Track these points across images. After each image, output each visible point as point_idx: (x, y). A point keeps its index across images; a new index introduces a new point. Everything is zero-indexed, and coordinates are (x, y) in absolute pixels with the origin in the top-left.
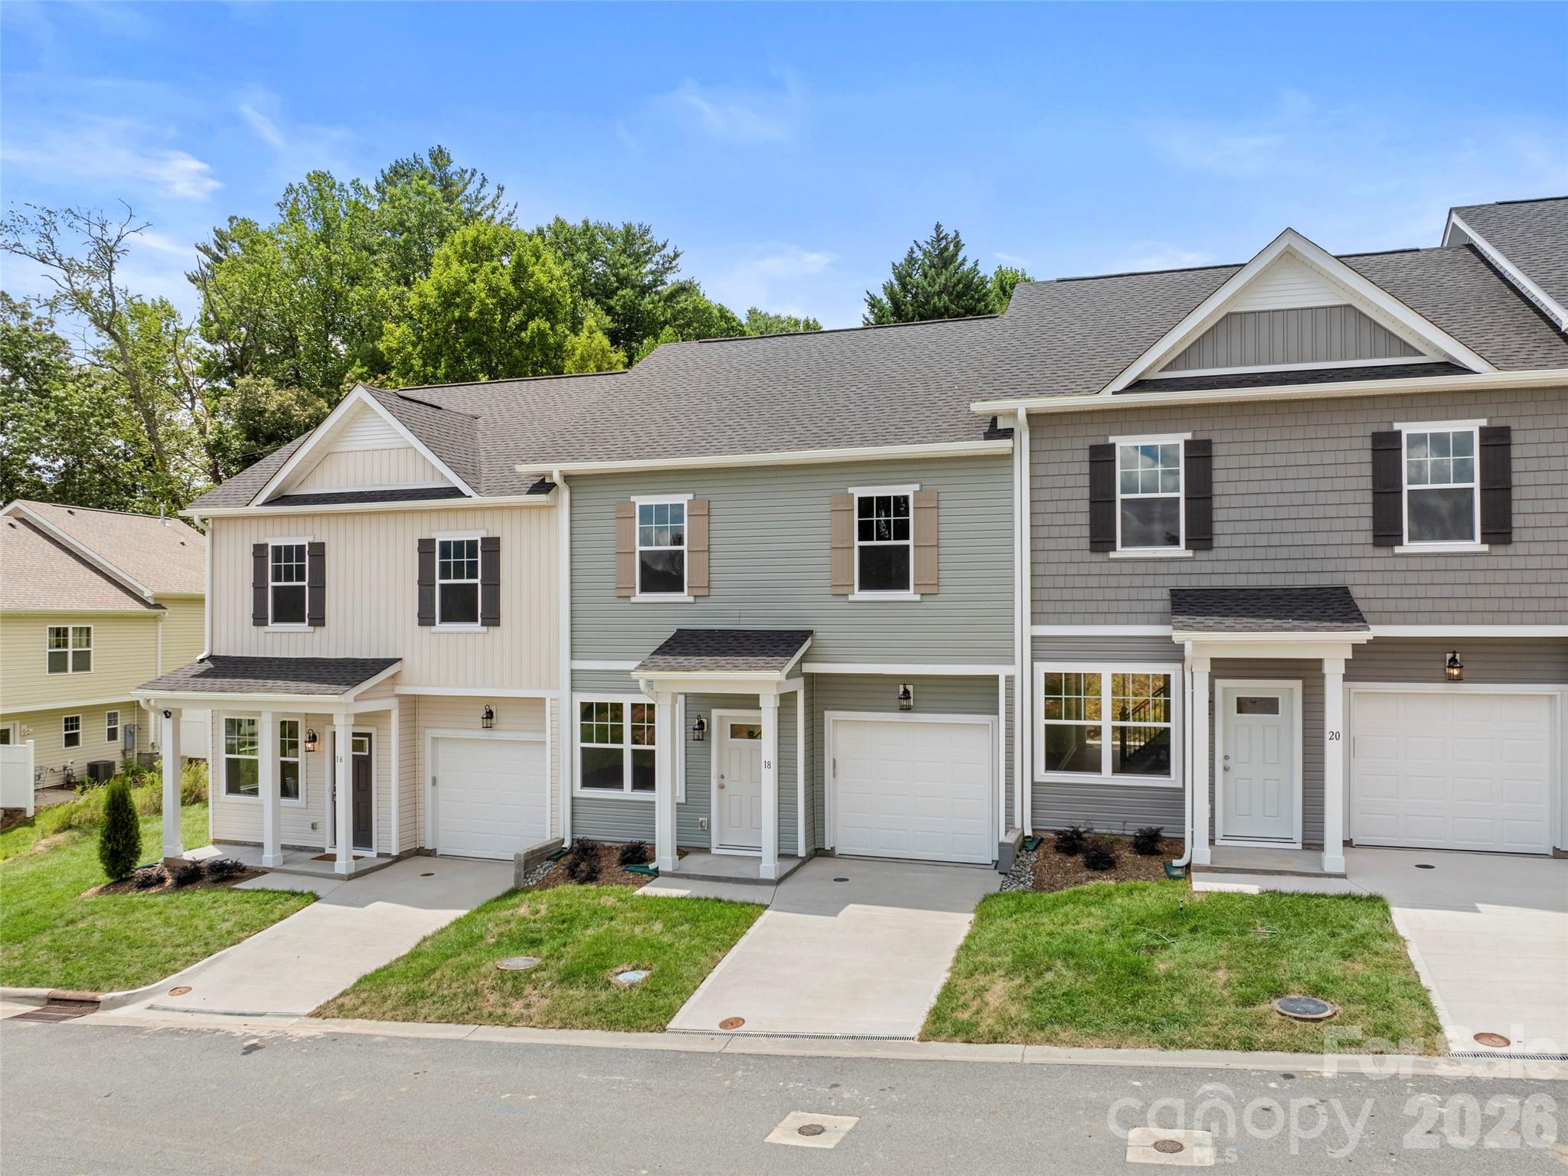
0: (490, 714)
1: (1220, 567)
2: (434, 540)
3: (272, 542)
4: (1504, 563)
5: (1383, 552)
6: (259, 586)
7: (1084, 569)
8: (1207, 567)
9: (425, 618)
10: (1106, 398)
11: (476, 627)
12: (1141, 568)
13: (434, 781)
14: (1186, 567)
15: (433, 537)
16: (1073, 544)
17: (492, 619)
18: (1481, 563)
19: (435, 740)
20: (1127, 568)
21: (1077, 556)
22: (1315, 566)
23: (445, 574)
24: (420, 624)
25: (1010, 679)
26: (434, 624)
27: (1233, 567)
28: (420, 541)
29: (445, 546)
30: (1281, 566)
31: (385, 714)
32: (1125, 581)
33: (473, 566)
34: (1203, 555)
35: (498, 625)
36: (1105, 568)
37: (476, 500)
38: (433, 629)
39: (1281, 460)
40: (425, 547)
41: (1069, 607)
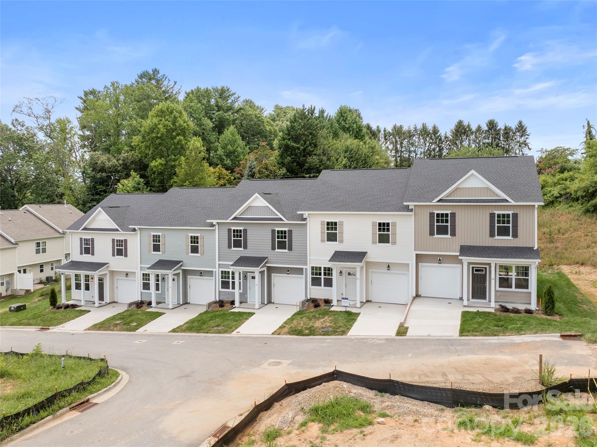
0: (127, 274)
1: (248, 252)
2: (115, 239)
3: (84, 237)
4: (291, 254)
5: (273, 251)
6: (81, 247)
7: (227, 251)
8: (246, 252)
9: (113, 255)
10: (228, 221)
11: (123, 257)
12: (236, 252)
13: (117, 288)
16: (225, 247)
17: (126, 256)
18: (288, 254)
19: (117, 279)
20: (234, 252)
21: (226, 249)
22: (263, 253)
23: (117, 246)
25: (215, 271)
26: (115, 256)
27: (250, 252)
29: (117, 240)
30: (258, 253)
31: (106, 274)
32: (234, 254)
33: (122, 245)
34: (246, 250)
36: (231, 252)
37: (122, 232)
39: (258, 233)
40: (113, 240)
41: (225, 258)
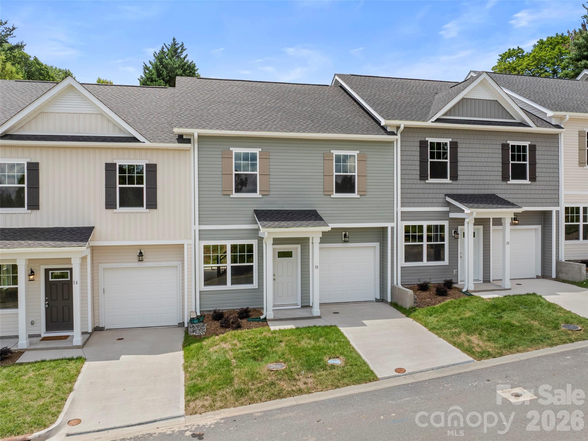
0: (142, 254)
1: (460, 187)
2: (116, 164)
4: (534, 187)
5: (505, 183)
7: (417, 186)
8: (456, 187)
9: (110, 205)
10: (429, 124)
11: (144, 209)
12: (436, 186)
13: (104, 291)
15: (114, 162)
16: (414, 177)
17: (152, 204)
18: (529, 187)
20: (432, 186)
21: (415, 181)
22: (487, 187)
23: (122, 182)
24: (106, 208)
25: (392, 228)
26: (116, 208)
27: (463, 187)
28: (106, 164)
29: (122, 167)
30: (477, 187)
32: (431, 191)
33: (140, 178)
34: (455, 182)
35: (156, 208)
36: (424, 186)
37: (148, 144)
38: (115, 211)
40: (110, 168)
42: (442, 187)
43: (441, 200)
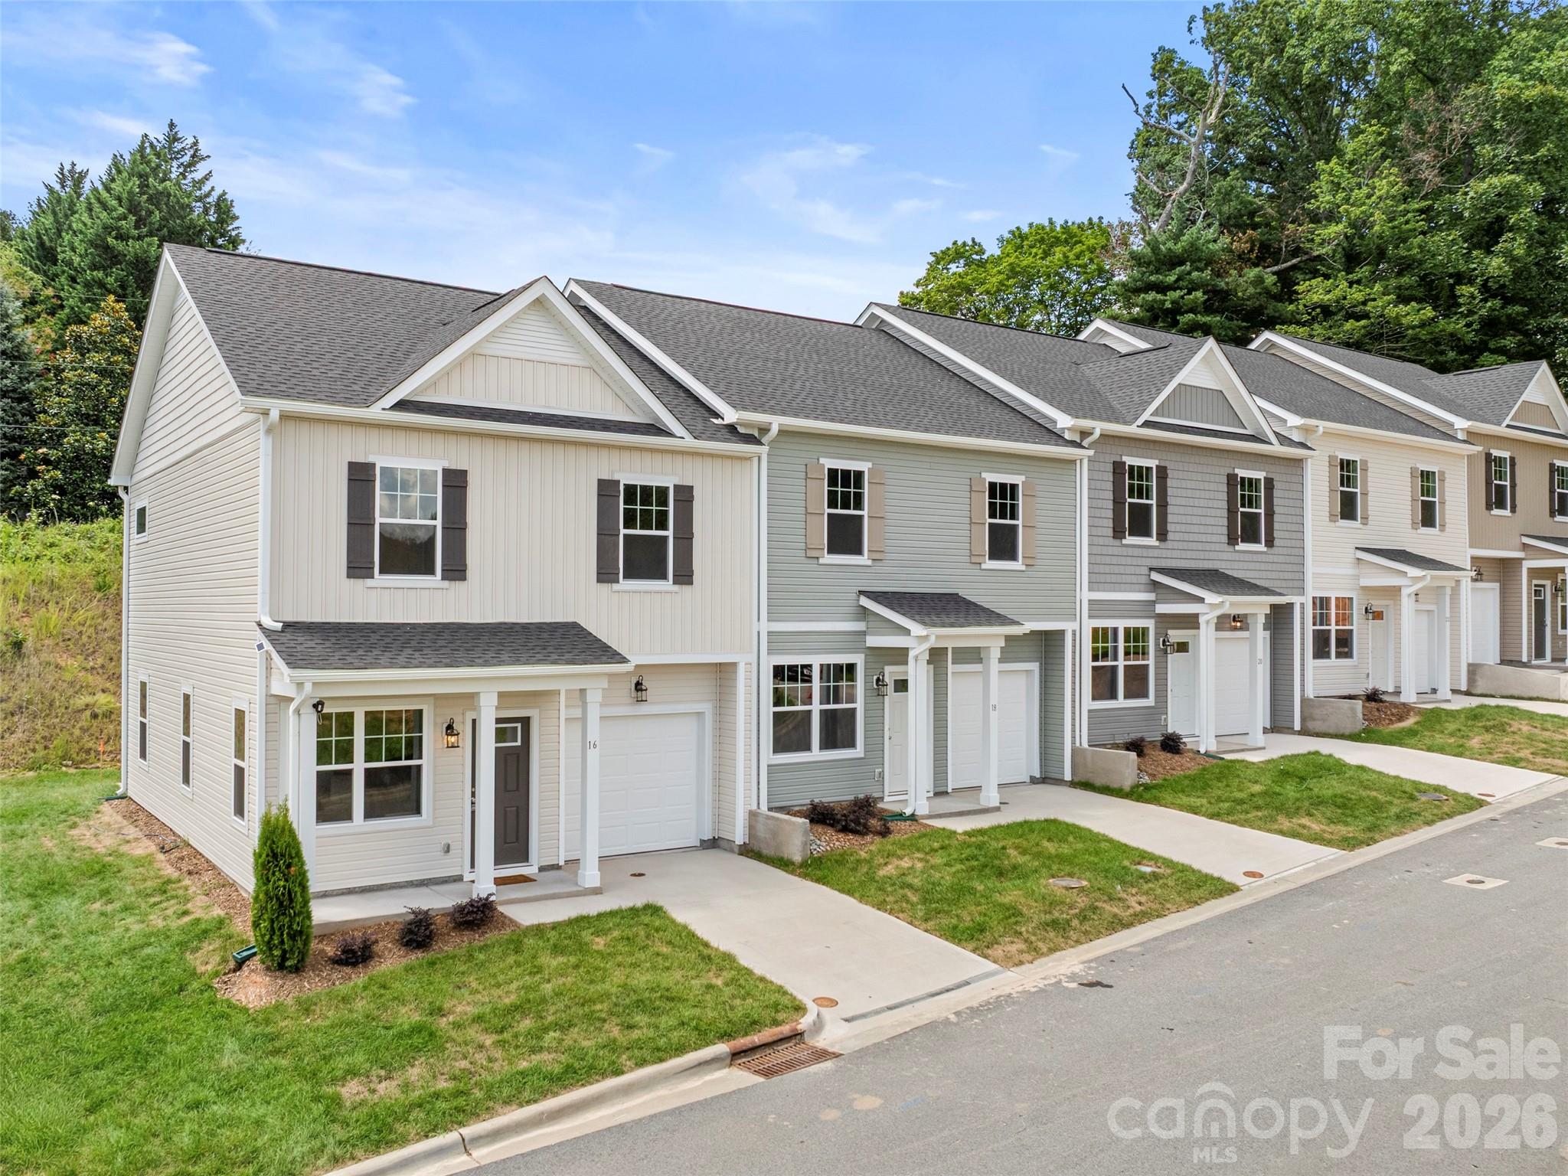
0: (638, 686)
1: (1170, 554)
2: (618, 482)
3: (381, 462)
4: (1272, 558)
5: (1231, 549)
6: (360, 523)
7: (1110, 551)
8: (1165, 553)
9: (605, 574)
10: (1133, 430)
11: (667, 585)
12: (1136, 552)
14: (1156, 553)
15: (616, 478)
16: (1105, 532)
17: (685, 576)
20: (1130, 552)
21: (1106, 541)
23: (629, 522)
24: (599, 581)
26: (618, 582)
27: (1177, 554)
28: (600, 482)
29: (630, 490)
32: (1130, 561)
33: (662, 515)
34: (1163, 545)
35: (691, 583)
36: (1120, 551)
37: (689, 442)
38: (615, 586)
39: (1193, 484)
40: (606, 488)
42: (1145, 553)
43: (1144, 580)
